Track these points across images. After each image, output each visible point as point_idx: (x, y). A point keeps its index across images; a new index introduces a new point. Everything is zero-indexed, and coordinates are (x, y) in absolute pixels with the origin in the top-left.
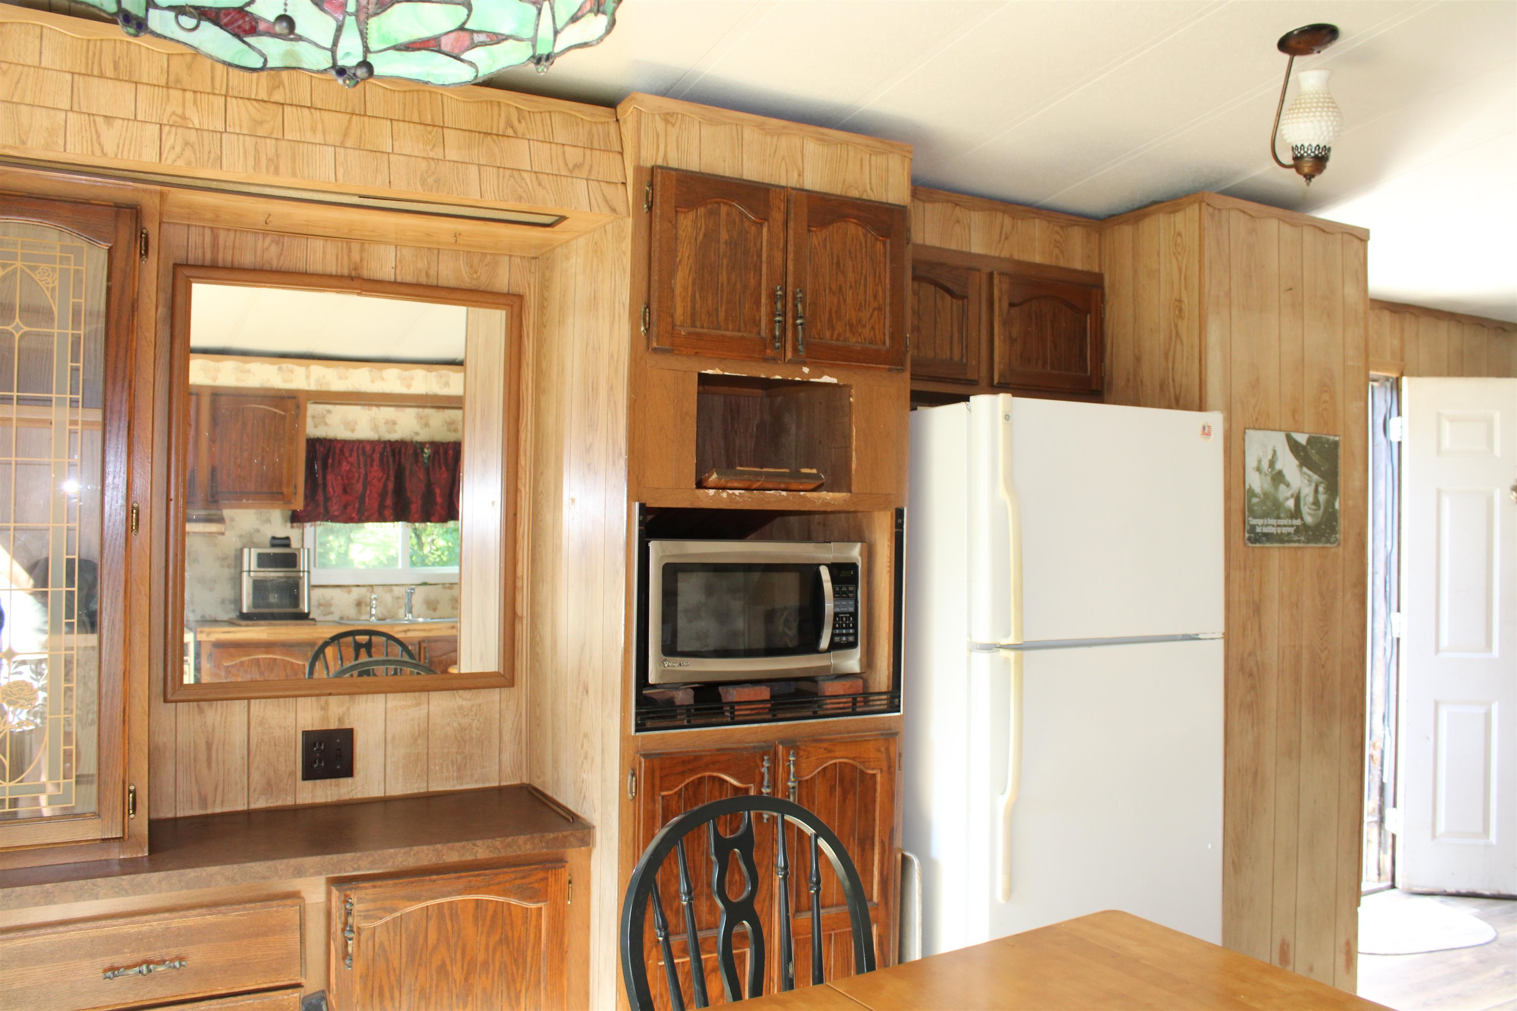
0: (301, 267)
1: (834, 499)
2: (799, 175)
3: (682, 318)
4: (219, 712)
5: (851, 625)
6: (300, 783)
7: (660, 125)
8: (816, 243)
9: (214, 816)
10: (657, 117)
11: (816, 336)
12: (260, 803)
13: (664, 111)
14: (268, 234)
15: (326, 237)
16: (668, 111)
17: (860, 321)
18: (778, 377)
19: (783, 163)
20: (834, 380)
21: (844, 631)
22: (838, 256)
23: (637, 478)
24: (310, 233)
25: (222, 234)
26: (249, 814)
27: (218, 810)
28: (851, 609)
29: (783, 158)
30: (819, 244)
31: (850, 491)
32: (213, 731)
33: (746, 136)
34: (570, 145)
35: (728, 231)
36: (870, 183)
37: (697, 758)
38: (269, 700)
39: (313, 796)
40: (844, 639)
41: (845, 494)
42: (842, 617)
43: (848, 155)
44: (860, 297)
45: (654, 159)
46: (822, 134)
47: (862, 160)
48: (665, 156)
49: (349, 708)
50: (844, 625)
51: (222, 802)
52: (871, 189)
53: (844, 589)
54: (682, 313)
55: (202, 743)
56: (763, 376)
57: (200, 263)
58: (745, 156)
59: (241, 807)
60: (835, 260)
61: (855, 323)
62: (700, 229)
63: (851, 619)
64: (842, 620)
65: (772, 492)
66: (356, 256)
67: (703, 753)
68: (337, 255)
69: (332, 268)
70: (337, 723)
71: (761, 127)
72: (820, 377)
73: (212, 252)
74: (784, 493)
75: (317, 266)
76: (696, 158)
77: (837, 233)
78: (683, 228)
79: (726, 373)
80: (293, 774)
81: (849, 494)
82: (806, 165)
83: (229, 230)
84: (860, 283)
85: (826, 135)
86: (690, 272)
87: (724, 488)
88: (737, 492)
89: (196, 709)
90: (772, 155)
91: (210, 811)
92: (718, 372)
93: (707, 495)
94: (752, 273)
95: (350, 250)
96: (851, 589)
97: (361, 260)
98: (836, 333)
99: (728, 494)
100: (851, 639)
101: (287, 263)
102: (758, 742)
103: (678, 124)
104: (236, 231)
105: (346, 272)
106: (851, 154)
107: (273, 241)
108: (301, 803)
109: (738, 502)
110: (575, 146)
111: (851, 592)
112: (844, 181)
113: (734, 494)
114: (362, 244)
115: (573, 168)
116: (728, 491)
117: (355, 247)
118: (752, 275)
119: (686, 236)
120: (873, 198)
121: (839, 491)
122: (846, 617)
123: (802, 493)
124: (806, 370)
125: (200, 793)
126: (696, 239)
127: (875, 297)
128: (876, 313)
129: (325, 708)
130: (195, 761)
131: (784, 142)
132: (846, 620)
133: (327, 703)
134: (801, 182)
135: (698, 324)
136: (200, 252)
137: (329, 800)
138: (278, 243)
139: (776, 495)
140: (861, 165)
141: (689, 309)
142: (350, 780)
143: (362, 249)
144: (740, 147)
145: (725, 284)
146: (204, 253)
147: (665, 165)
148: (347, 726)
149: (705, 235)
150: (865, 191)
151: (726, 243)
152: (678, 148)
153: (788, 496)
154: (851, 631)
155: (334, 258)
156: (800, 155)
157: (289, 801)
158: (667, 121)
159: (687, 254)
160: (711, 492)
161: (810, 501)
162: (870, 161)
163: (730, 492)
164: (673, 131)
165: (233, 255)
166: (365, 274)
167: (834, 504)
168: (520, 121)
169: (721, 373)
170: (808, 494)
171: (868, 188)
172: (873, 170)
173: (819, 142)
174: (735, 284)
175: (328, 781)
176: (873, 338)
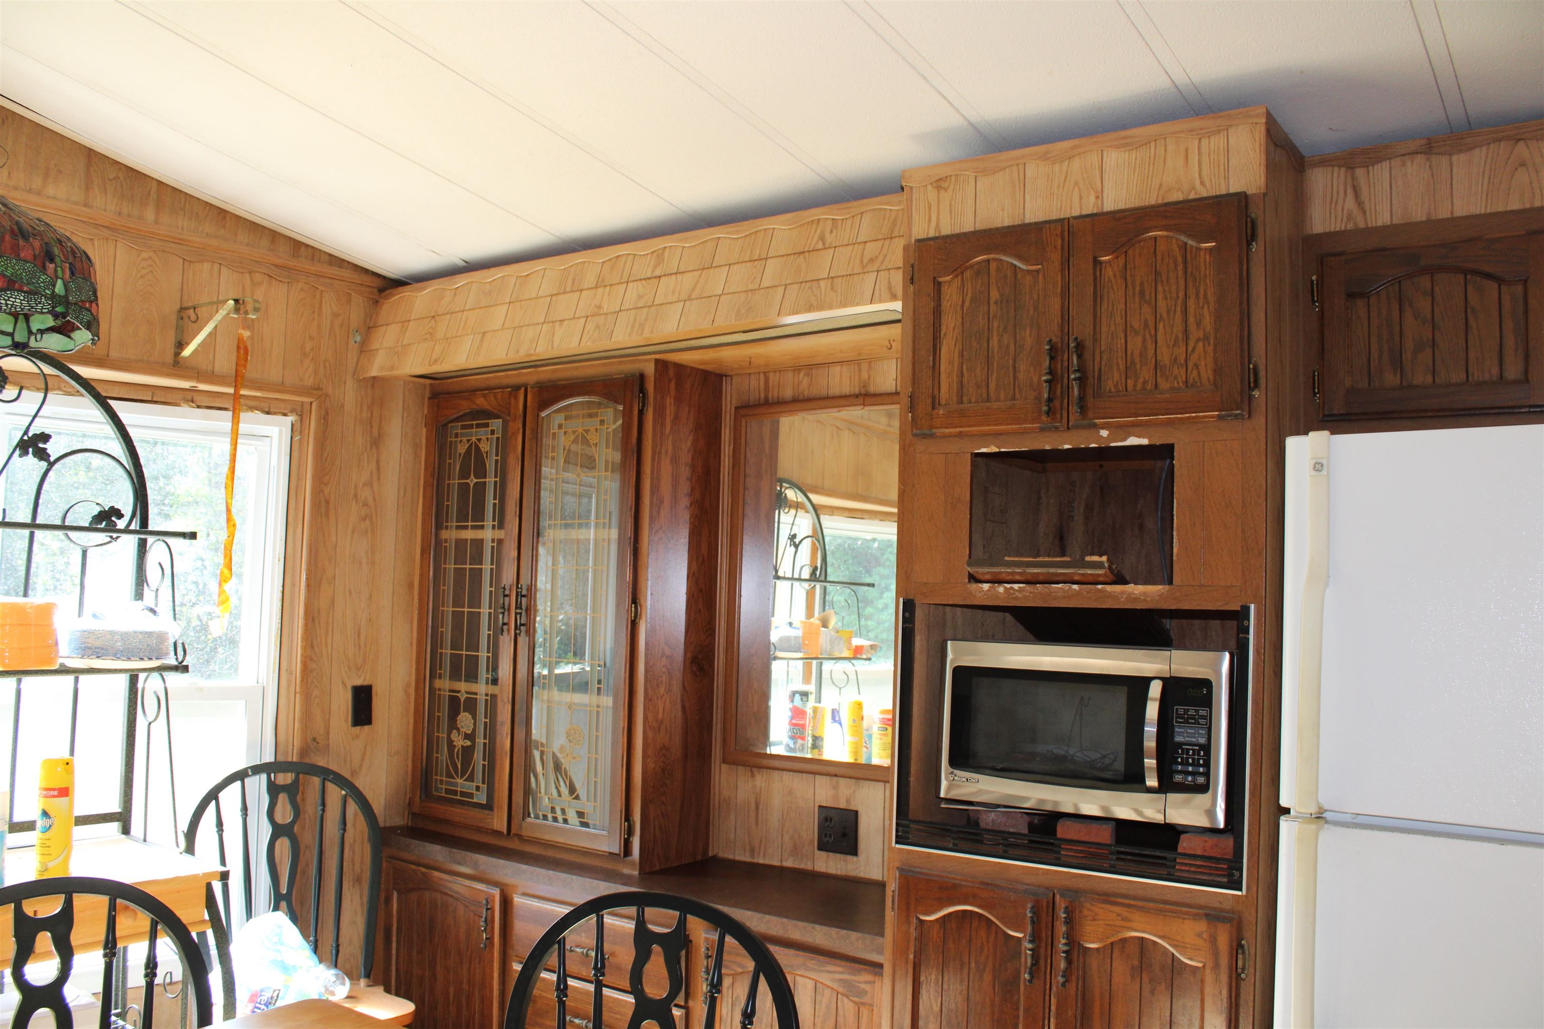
0: (824, 393)
1: (1145, 593)
2: (1097, 198)
3: (947, 396)
4: (764, 778)
5: (1201, 762)
6: (817, 852)
7: (931, 193)
8: (1111, 274)
9: (758, 865)
10: (929, 188)
11: (1113, 390)
12: (789, 863)
13: (934, 179)
14: (802, 369)
15: (841, 362)
16: (937, 178)
17: (1176, 359)
18: (1067, 446)
19: (1076, 189)
20: (1145, 442)
21: (1190, 769)
22: (1142, 284)
23: (906, 572)
24: (831, 361)
25: (771, 376)
26: (782, 870)
27: (761, 861)
28: (1202, 741)
29: (1076, 184)
30: (1115, 276)
31: (1170, 582)
32: (760, 793)
33: (1029, 173)
34: (871, 241)
35: (998, 289)
36: (1200, 175)
37: (955, 887)
38: (796, 774)
39: (827, 867)
40: (1190, 778)
41: (1161, 587)
42: (1188, 750)
43: (1166, 151)
44: (1175, 330)
45: (926, 232)
46: (1125, 138)
47: (1187, 150)
48: (937, 225)
49: (854, 792)
50: (1190, 761)
51: (764, 855)
52: (1202, 183)
53: (1192, 712)
54: (947, 391)
55: (753, 801)
56: (1048, 447)
57: (757, 403)
58: (1027, 197)
59: (776, 863)
60: (1138, 289)
61: (1168, 364)
62: (967, 295)
63: (1202, 753)
64: (1187, 754)
65: (1060, 585)
66: (865, 375)
67: (964, 883)
68: (850, 378)
69: (846, 390)
70: (845, 803)
71: (1044, 157)
72: (1124, 439)
73: (765, 392)
74: (1075, 587)
75: (835, 390)
76: (971, 217)
77: (1140, 255)
78: (947, 298)
79: (1002, 450)
80: (812, 841)
81: (1167, 587)
82: (1106, 183)
83: (775, 371)
84: (1175, 311)
85: (1131, 137)
86: (955, 345)
87: (1000, 582)
88: (1016, 586)
89: (750, 773)
90: (1062, 185)
91: (755, 860)
92: (994, 449)
93: (981, 590)
94: (1028, 329)
95: (860, 370)
96: (1202, 713)
97: (869, 378)
98: (1141, 380)
99: (1006, 588)
100: (1201, 780)
101: (815, 392)
102: (1039, 886)
103: (951, 188)
104: (780, 371)
105: (857, 391)
106: (1171, 147)
107: (805, 374)
108: (818, 870)
109: (1017, 598)
110: (876, 240)
111: (1203, 717)
112: (1161, 185)
113: (1012, 588)
114: (870, 362)
115: (867, 264)
116: (1005, 585)
117: (864, 366)
118: (1028, 332)
119: (951, 306)
120: (1204, 194)
121: (1156, 584)
122: (1193, 750)
123: (1100, 587)
124: (1104, 433)
125: (750, 844)
126: (962, 306)
127: (1198, 324)
128: (1201, 344)
129: (836, 787)
130: (748, 816)
131: (1076, 164)
132: (1194, 754)
133: (837, 783)
134: (1100, 205)
135: (965, 399)
136: (757, 393)
137: (839, 873)
138: (808, 376)
139: (1064, 589)
140: (1187, 158)
141: (955, 386)
142: (855, 858)
143: (870, 368)
144: (1022, 187)
145: (996, 350)
146: (760, 395)
147: (937, 235)
148: (853, 807)
149: (972, 300)
150: (1193, 188)
151: (996, 303)
152: (951, 211)
153: (1080, 590)
154: (1201, 770)
155: (849, 379)
156: (1098, 173)
157: (808, 866)
158: (939, 188)
159: (952, 325)
160: (986, 586)
161: (1110, 596)
162: (1199, 148)
163: (1008, 586)
164: (946, 196)
165: (778, 392)
166: (872, 389)
167: (1145, 600)
168: (831, 232)
169: (997, 450)
170: (1109, 588)
171: (1198, 182)
172: (1205, 159)
173: (1123, 149)
174: (1008, 346)
175: (838, 855)
176: (1197, 379)
